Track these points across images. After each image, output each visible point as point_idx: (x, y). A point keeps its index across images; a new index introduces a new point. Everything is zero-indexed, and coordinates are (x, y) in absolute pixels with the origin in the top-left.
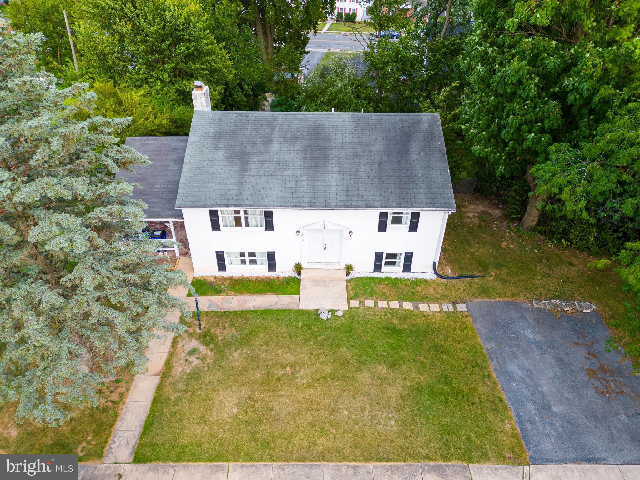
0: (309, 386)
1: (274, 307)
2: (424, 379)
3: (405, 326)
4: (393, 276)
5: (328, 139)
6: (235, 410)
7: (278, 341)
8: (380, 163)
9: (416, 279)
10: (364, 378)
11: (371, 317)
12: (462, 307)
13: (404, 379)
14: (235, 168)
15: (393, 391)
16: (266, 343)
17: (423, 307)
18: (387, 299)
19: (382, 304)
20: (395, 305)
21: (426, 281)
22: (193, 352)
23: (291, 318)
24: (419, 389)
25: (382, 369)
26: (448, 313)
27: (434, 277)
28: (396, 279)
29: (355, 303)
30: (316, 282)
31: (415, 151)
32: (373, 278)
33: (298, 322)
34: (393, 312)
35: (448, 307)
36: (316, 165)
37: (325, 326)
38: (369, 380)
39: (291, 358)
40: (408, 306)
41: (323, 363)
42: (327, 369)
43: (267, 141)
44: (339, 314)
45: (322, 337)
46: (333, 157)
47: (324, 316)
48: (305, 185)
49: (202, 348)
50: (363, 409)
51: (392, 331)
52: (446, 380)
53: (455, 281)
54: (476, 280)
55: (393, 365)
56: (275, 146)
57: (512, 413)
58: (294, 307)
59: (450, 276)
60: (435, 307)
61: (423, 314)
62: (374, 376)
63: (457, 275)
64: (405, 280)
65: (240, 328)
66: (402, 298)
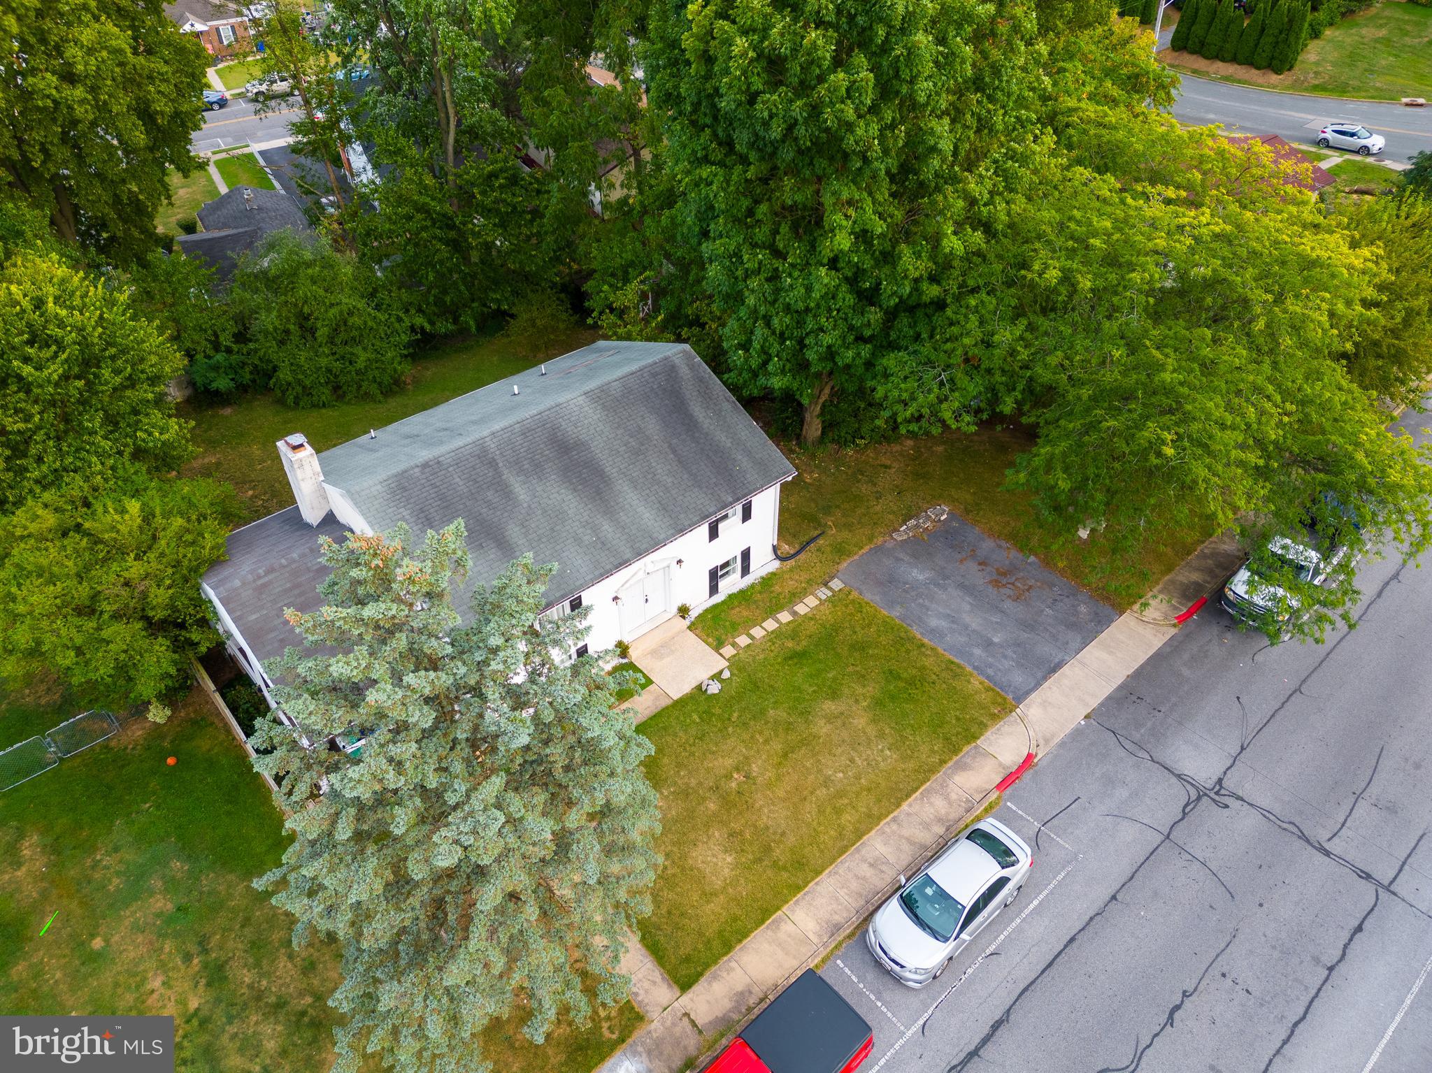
0: (778, 777)
2: (872, 689)
3: (804, 643)
4: (735, 590)
5: (580, 445)
6: (729, 859)
7: (692, 754)
9: (762, 578)
10: (822, 728)
11: (762, 656)
12: (836, 584)
13: (857, 701)
15: (860, 721)
16: (679, 765)
17: (801, 609)
18: (757, 622)
19: (757, 632)
20: (770, 625)
21: (773, 574)
23: (678, 718)
24: (878, 703)
25: (829, 706)
26: (829, 600)
27: (777, 564)
28: (742, 592)
29: (728, 651)
30: (656, 653)
31: (698, 411)
32: (715, 607)
33: (691, 716)
34: (778, 635)
35: (824, 593)
36: (599, 492)
37: (728, 700)
38: (829, 726)
39: (729, 762)
40: (785, 618)
41: (766, 743)
42: (777, 746)
44: (726, 675)
45: (735, 715)
46: (611, 470)
47: (714, 688)
48: (607, 528)
50: (852, 760)
51: (797, 657)
52: (892, 675)
53: (802, 556)
54: (821, 542)
55: (834, 695)
58: (665, 702)
59: (792, 552)
60: (811, 601)
61: (809, 618)
62: (830, 719)
63: (797, 547)
64: (752, 586)
66: (771, 612)
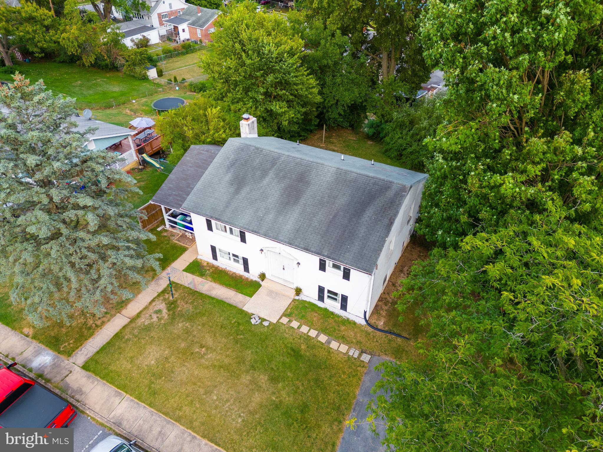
0: (207, 367)
1: (227, 301)
2: (288, 399)
3: (308, 354)
4: (331, 309)
5: (308, 184)
6: (153, 362)
7: (211, 327)
8: (335, 216)
9: (348, 319)
10: (246, 378)
11: (287, 336)
12: (366, 358)
13: (274, 393)
14: (232, 190)
15: (257, 398)
16: (204, 325)
17: (334, 345)
18: (311, 326)
19: (304, 329)
20: (313, 333)
21: (355, 323)
22: (159, 312)
23: (232, 313)
24: (278, 406)
25: (263, 379)
26: (350, 358)
27: (363, 322)
28: (332, 313)
29: (285, 320)
30: (270, 293)
31: (369, 213)
32: (314, 305)
33: (234, 318)
34: (308, 338)
35: (354, 353)
36: (287, 204)
37: (250, 330)
38: (248, 382)
39: (210, 343)
40: (323, 338)
41: (227, 356)
42: (227, 361)
43: (264, 174)
44: (266, 324)
45: (242, 336)
47: (254, 321)
48: (270, 217)
49: (165, 311)
50: (228, 401)
51: (295, 354)
53: (379, 333)
54: (399, 340)
55: (274, 380)
56: (267, 180)
58: (240, 306)
59: (379, 327)
60: (344, 348)
61: (329, 351)
62: (253, 382)
63: (386, 329)
64: (339, 316)
65: (196, 308)
66: (323, 330)
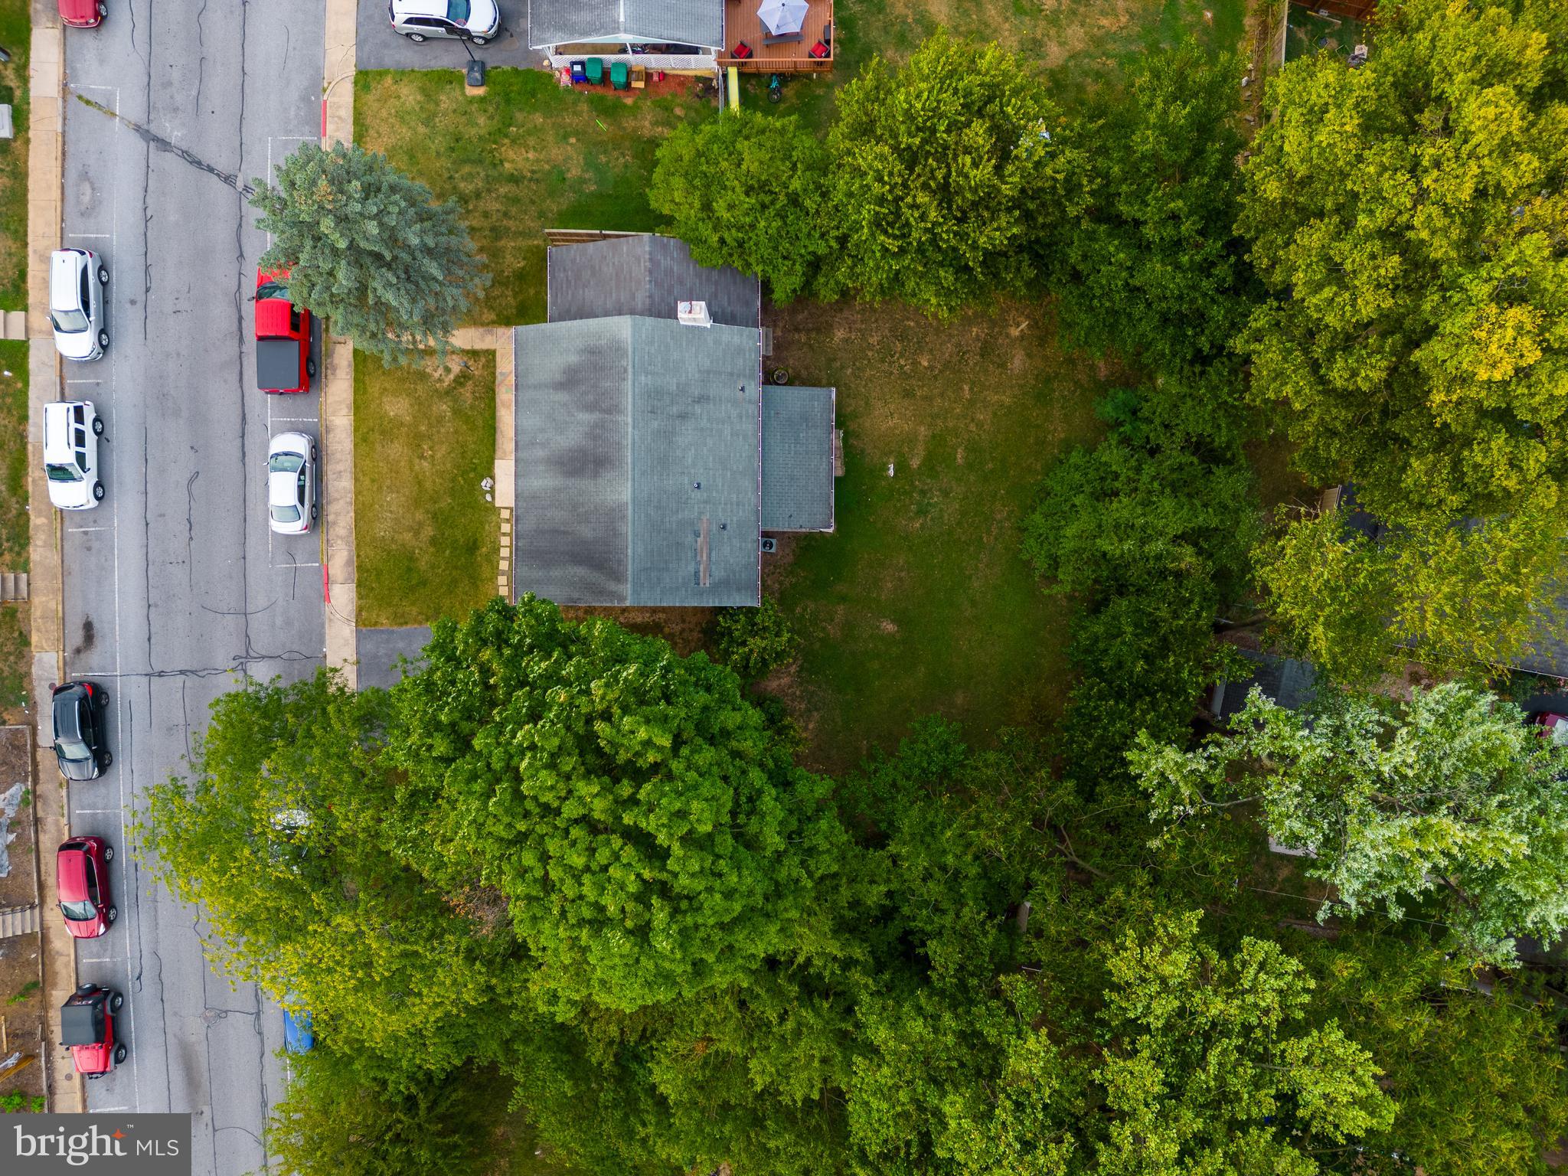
0: (412, 470)
1: (498, 436)
2: (422, 565)
3: (479, 559)
5: (596, 475)
6: (392, 414)
7: (457, 442)
8: (564, 533)
10: (419, 516)
11: (488, 527)
13: (421, 549)
15: (408, 538)
16: (456, 432)
17: (502, 580)
19: (506, 541)
22: (448, 370)
23: (484, 452)
24: (411, 559)
25: (429, 531)
29: (505, 514)
31: (581, 571)
33: (480, 459)
34: (496, 550)
37: (473, 486)
38: (417, 519)
39: (439, 455)
40: (504, 565)
41: (434, 482)
42: (428, 485)
43: (591, 408)
44: (488, 498)
45: (462, 482)
46: (571, 482)
47: (486, 484)
48: (540, 453)
49: (452, 376)
50: (392, 512)
51: (472, 547)
52: (424, 583)
55: (433, 541)
56: (585, 417)
57: (395, 628)
58: (498, 454)
61: (493, 579)
62: (421, 524)
65: (472, 407)
